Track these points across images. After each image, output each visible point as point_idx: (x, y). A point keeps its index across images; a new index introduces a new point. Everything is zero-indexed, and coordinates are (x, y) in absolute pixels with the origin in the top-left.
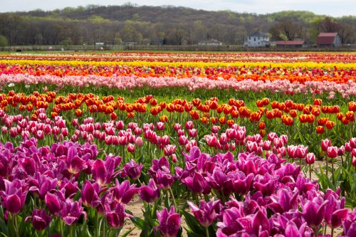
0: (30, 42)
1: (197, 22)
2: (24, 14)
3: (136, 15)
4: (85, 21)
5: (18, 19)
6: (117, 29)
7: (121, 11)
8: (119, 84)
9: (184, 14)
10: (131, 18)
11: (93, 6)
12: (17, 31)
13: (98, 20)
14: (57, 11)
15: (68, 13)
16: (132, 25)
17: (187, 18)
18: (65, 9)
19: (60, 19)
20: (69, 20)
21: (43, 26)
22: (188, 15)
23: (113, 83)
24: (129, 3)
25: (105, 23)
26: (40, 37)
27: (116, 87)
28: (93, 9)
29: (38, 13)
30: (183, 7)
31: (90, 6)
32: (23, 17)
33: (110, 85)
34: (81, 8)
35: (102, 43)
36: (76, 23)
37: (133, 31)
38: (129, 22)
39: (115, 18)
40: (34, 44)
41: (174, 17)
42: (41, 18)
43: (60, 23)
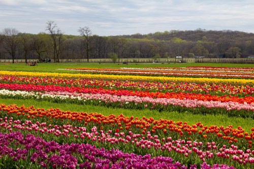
0: (132, 56)
1: (248, 41)
2: (128, 36)
3: (205, 37)
4: (169, 41)
5: (124, 40)
6: (191, 47)
7: (194, 35)
8: (187, 105)
9: (238, 36)
10: (201, 39)
11: (175, 31)
12: (123, 48)
13: (178, 40)
14: (150, 35)
15: (158, 36)
16: (202, 44)
17: (241, 39)
18: (156, 33)
19: (153, 40)
20: (158, 41)
21: (141, 45)
22: (241, 37)
23: (183, 104)
24: (200, 29)
25: (183, 42)
26: (139, 52)
27: (186, 107)
28: (175, 33)
29: (138, 36)
30: (238, 31)
31: (172, 31)
32: (127, 39)
33: (182, 105)
34: (166, 32)
35: (181, 57)
36: (163, 42)
37: (202, 48)
38: (200, 42)
39: (190, 39)
40: (134, 57)
41: (232, 38)
42: (139, 40)
43: (152, 43)
